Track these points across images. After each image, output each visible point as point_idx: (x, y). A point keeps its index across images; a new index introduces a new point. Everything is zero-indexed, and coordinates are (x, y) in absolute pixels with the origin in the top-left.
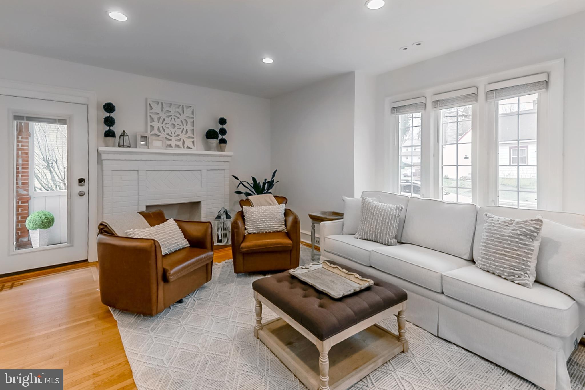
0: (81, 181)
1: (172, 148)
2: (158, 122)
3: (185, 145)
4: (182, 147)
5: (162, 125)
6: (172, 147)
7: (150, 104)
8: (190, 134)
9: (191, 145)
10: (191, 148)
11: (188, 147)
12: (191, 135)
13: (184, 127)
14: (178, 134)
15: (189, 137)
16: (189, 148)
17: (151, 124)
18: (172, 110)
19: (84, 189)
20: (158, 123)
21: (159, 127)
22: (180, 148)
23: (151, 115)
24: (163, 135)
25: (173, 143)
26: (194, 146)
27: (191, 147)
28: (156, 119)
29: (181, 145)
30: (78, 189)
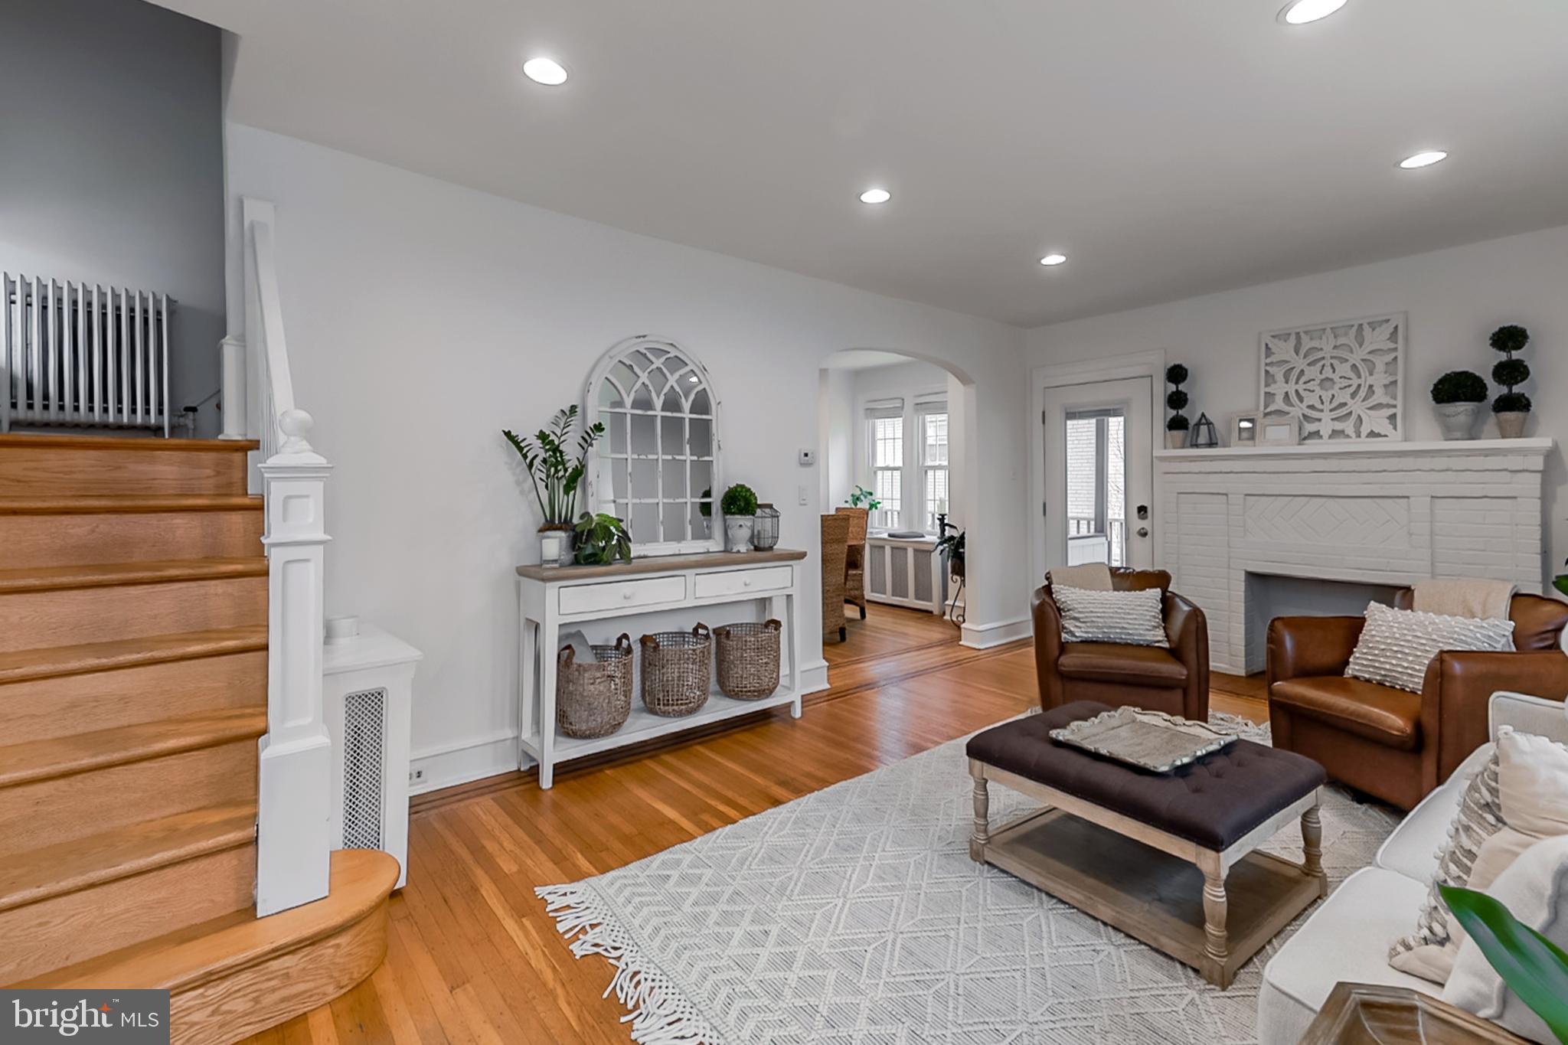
0: (1142, 510)
1: (1320, 441)
2: (1287, 382)
3: (1362, 429)
4: (1353, 435)
5: (1297, 387)
6: (1321, 437)
7: (1267, 345)
8: (1379, 396)
9: (1383, 427)
10: (1386, 436)
11: (1372, 434)
12: (1385, 400)
13: (1361, 381)
14: (1342, 401)
15: (1378, 406)
16: (1379, 435)
17: (1268, 390)
18: (1327, 345)
19: (1145, 524)
20: (1286, 385)
21: (1287, 393)
22: (1348, 436)
23: (1268, 368)
24: (1297, 410)
25: (1326, 427)
26: (1395, 428)
27: (1383, 433)
28: (1280, 377)
29: (1350, 431)
30: (1138, 524)
